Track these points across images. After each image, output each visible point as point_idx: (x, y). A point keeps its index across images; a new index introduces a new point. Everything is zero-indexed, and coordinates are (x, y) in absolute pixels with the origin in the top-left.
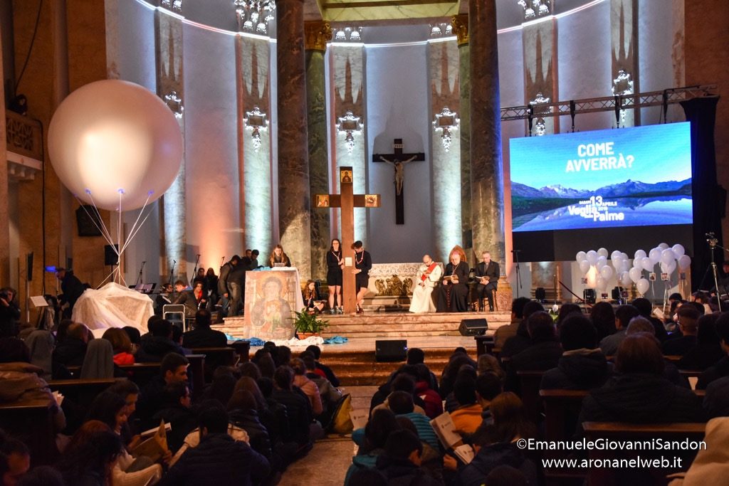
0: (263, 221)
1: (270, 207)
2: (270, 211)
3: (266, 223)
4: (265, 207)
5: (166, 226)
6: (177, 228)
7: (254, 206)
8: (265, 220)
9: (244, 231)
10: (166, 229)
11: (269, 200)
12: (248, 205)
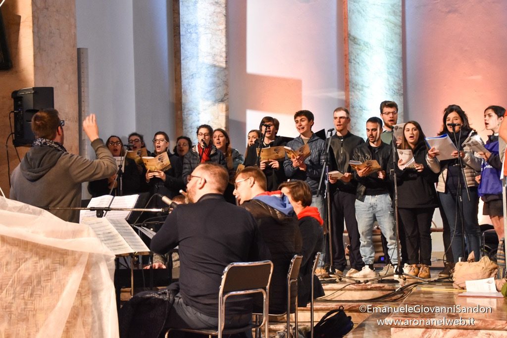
0: (385, 75)
1: (400, 47)
2: (400, 56)
3: (391, 80)
4: (391, 46)
5: (185, 74)
6: (210, 80)
7: (366, 44)
8: (390, 73)
9: (347, 96)
10: (185, 82)
11: (399, 30)
12: (354, 40)
